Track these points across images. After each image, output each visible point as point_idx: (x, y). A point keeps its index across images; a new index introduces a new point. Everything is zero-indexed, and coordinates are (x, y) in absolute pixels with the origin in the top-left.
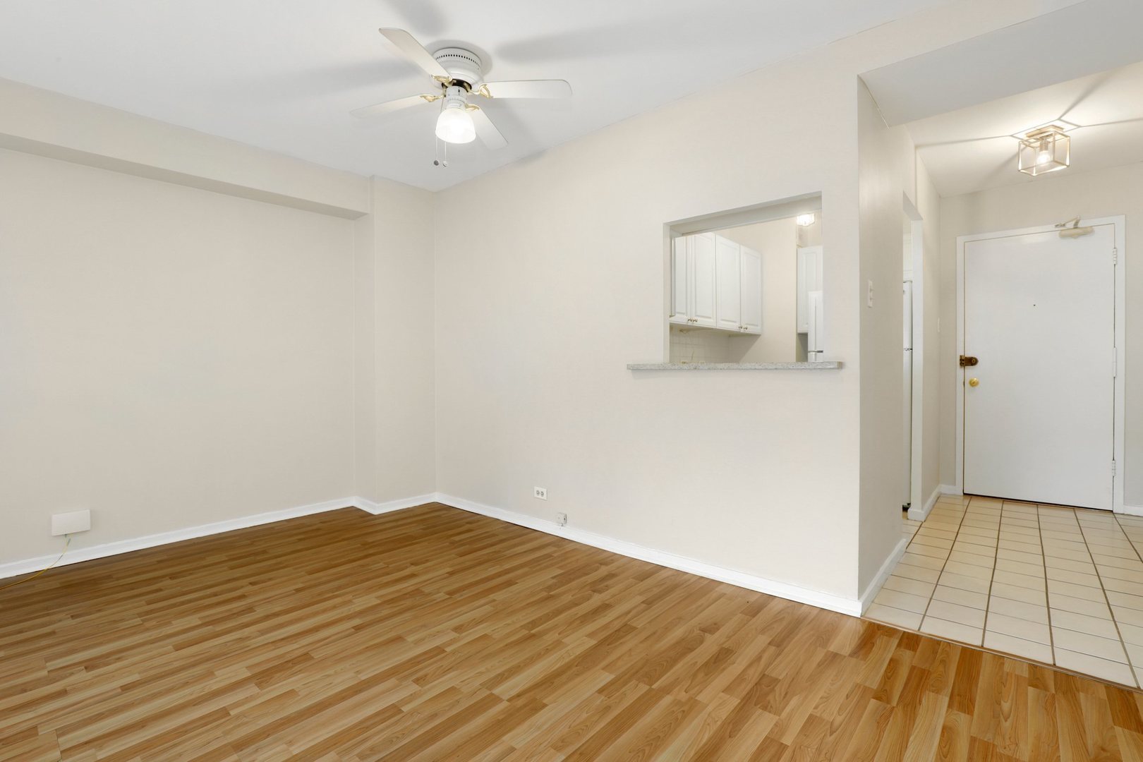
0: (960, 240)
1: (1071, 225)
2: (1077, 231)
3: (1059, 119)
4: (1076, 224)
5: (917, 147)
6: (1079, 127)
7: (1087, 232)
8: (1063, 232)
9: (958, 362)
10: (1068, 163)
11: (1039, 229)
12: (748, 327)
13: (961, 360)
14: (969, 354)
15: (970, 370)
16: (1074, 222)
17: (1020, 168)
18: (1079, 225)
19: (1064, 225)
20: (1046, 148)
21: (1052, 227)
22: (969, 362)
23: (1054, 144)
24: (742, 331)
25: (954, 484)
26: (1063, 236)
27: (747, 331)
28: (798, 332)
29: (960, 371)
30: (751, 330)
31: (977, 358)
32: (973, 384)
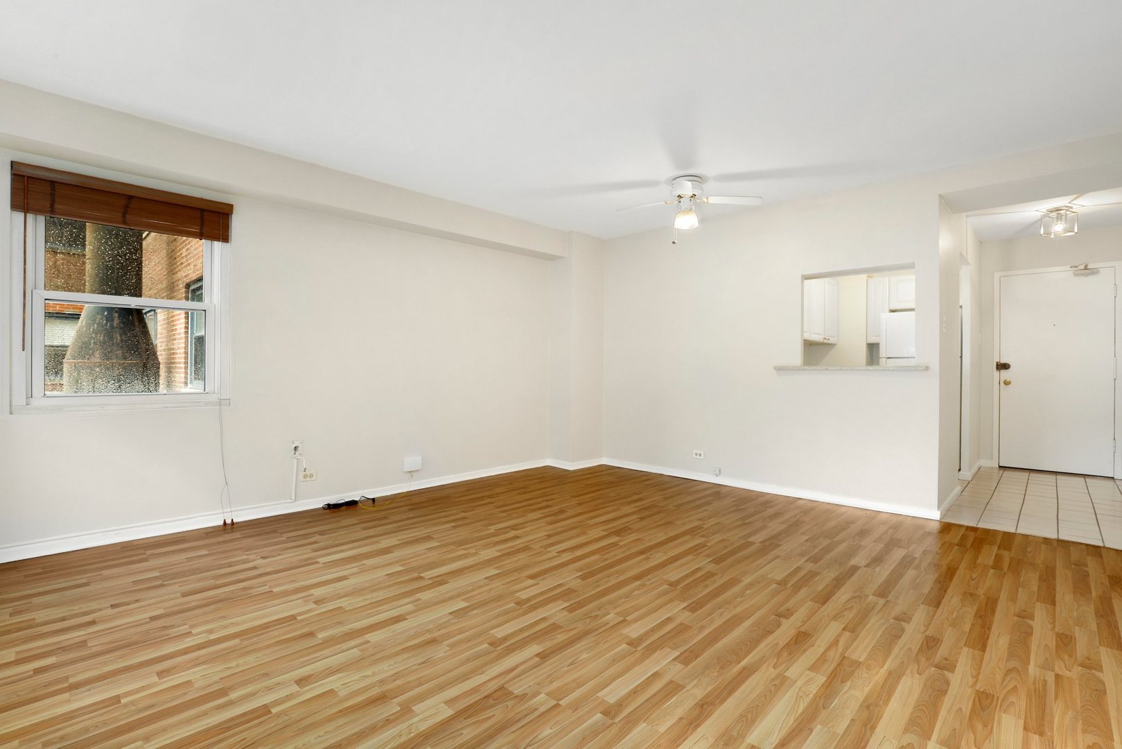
0: (997, 275)
1: (1082, 267)
2: (1087, 271)
3: (1070, 203)
4: (1086, 266)
5: (967, 216)
6: (1084, 206)
7: (1094, 272)
8: (1076, 272)
9: (995, 366)
10: (1076, 231)
11: (1058, 269)
12: (830, 338)
13: (997, 365)
14: (1003, 361)
15: (1003, 372)
16: (1084, 265)
17: (1042, 233)
18: (1088, 267)
19: (1077, 267)
20: (1061, 220)
21: (1068, 268)
22: (1003, 366)
23: (1066, 217)
24: (826, 341)
25: (992, 458)
26: (1076, 275)
27: (829, 342)
28: (868, 342)
29: (996, 373)
30: (832, 341)
31: (1011, 365)
32: (1007, 383)
